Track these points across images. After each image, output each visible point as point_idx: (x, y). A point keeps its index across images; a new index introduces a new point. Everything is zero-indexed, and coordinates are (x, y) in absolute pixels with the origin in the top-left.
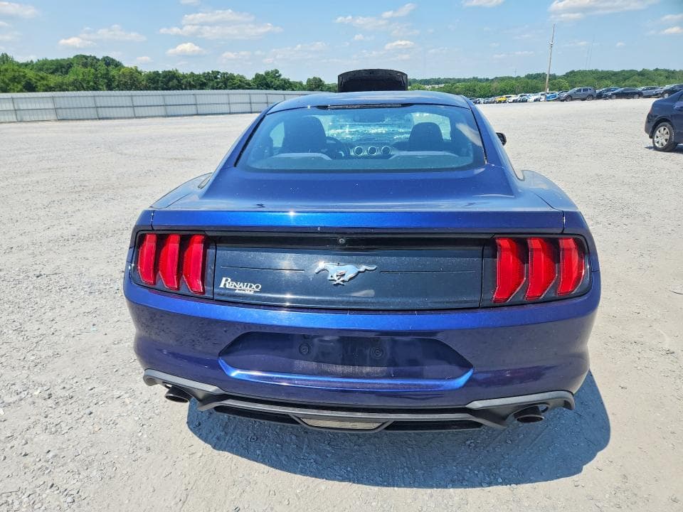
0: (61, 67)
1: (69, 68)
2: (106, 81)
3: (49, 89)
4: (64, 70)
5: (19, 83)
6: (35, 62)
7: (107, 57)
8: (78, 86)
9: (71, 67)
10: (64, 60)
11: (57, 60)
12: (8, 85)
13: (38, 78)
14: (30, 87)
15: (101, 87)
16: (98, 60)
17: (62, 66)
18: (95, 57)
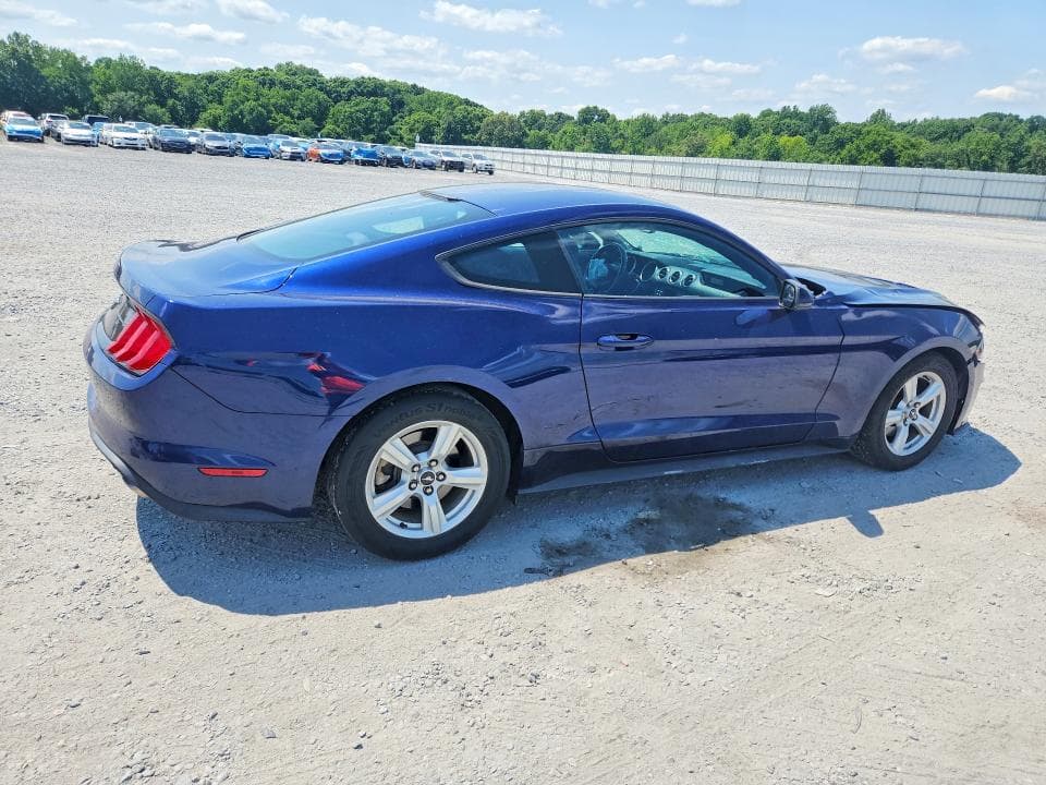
0: (954, 131)
1: (964, 132)
2: (1012, 154)
3: (915, 162)
4: (955, 135)
5: (876, 151)
6: (919, 121)
7: (1038, 117)
8: (960, 161)
9: (970, 130)
10: (964, 120)
11: (952, 121)
12: (861, 152)
13: (907, 145)
14: (889, 159)
15: (1000, 164)
16: (1021, 121)
17: (955, 129)
18: (1017, 117)
